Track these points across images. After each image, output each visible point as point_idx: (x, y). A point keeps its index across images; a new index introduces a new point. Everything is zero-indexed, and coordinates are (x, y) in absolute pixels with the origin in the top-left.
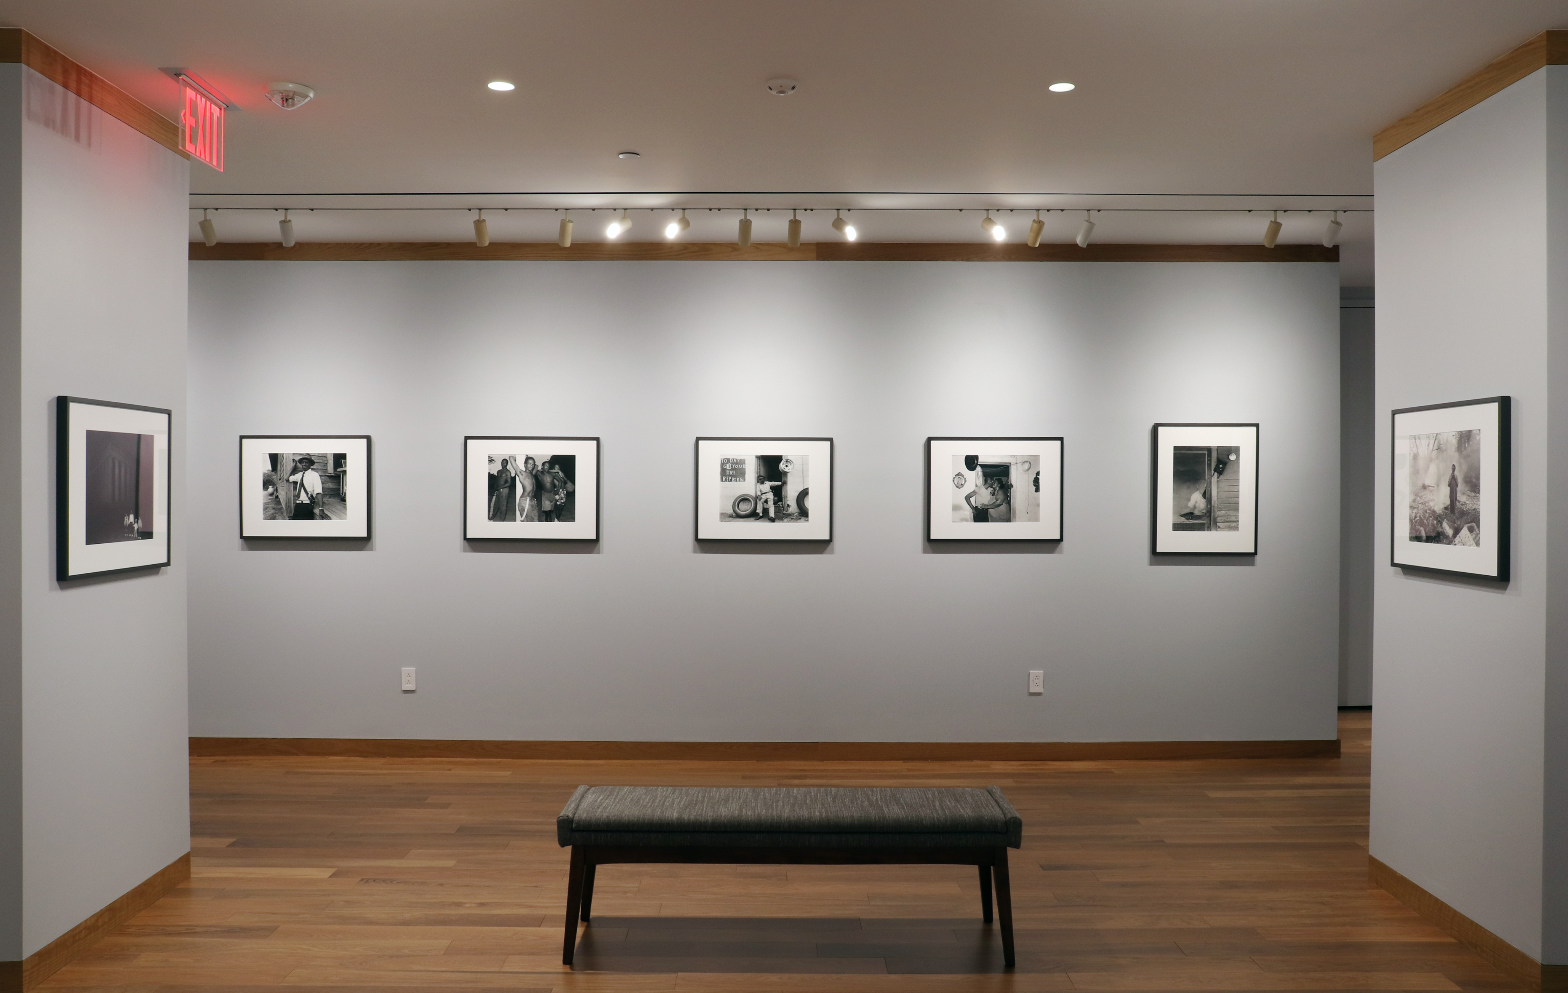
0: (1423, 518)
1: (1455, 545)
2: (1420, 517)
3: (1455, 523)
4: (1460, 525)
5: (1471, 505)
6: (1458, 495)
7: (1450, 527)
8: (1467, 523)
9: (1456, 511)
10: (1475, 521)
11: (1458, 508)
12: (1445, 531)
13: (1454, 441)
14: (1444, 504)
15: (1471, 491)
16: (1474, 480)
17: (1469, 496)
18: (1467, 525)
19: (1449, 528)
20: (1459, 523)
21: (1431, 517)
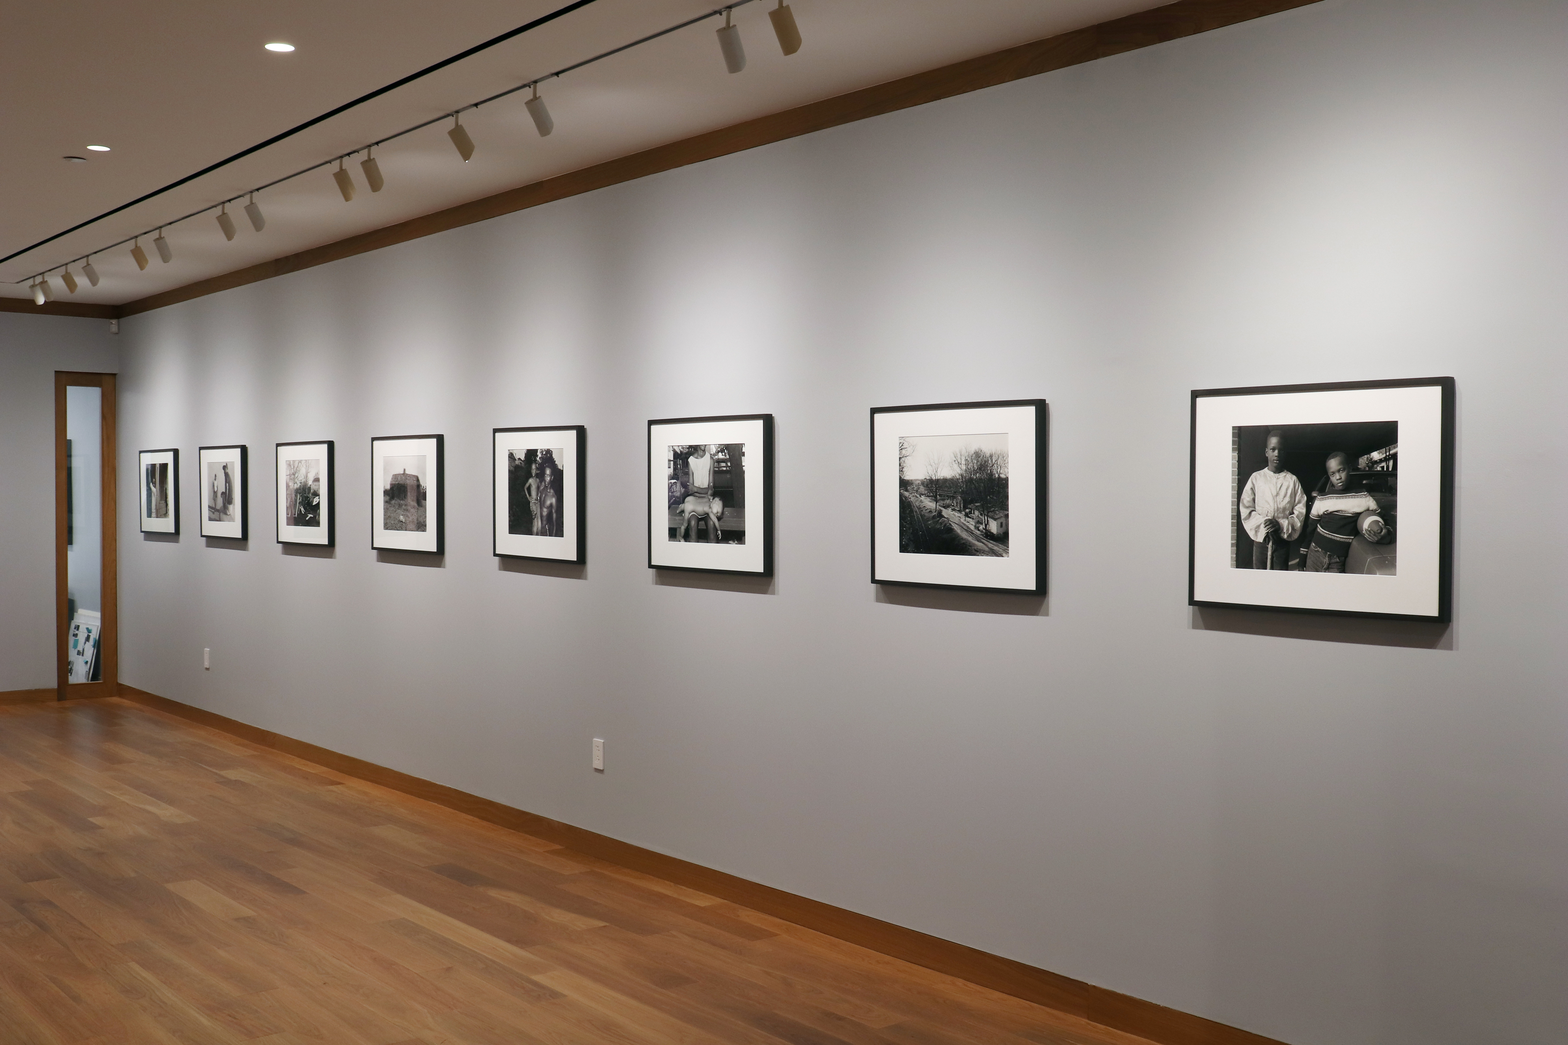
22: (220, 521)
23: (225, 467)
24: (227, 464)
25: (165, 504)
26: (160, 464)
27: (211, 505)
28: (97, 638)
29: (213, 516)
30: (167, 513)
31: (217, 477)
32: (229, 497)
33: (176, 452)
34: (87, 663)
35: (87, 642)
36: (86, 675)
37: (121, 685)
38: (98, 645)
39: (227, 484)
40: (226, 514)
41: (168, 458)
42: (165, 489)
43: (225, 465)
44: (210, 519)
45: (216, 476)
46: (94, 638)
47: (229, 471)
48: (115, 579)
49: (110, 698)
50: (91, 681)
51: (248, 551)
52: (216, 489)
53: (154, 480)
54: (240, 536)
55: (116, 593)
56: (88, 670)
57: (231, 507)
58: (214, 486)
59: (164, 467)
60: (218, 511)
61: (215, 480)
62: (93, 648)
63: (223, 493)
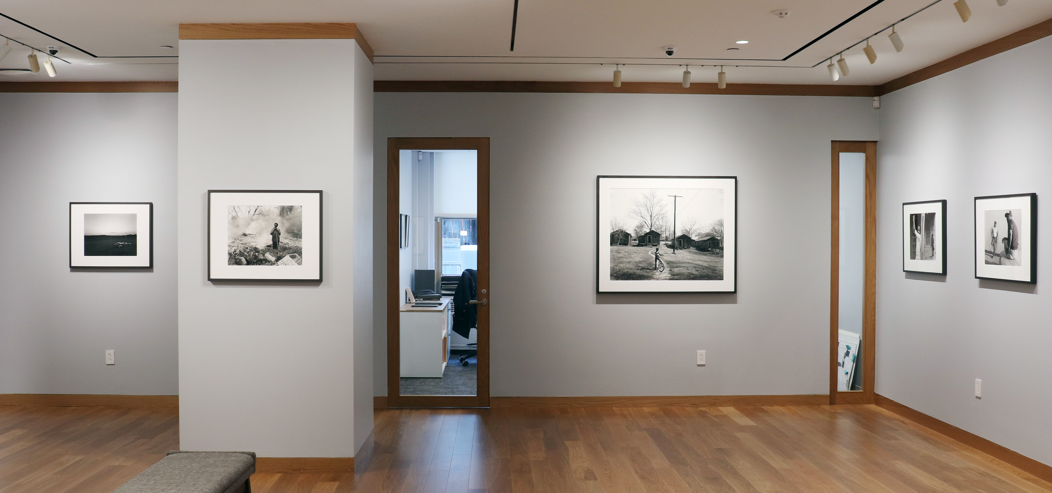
0: (243, 252)
1: (278, 265)
2: (240, 251)
3: (278, 254)
4: (282, 255)
5: (293, 244)
6: (280, 239)
7: (273, 256)
8: (289, 254)
9: (278, 248)
10: (297, 252)
11: (281, 246)
12: (267, 258)
13: (277, 211)
14: (267, 244)
15: (293, 237)
16: (296, 231)
17: (291, 240)
18: (289, 255)
19: (271, 256)
20: (281, 254)
21: (253, 251)
22: (1001, 265)
23: (1007, 215)
24: (1010, 211)
25: (931, 248)
26: (926, 214)
27: (988, 250)
28: (856, 355)
29: (990, 259)
30: (933, 256)
31: (997, 225)
32: (1012, 243)
33: (944, 203)
34: (847, 373)
35: (846, 356)
36: (847, 384)
37: (877, 395)
38: (857, 360)
39: (1011, 231)
40: (1009, 258)
41: (937, 209)
42: (931, 235)
43: (1009, 213)
44: (987, 262)
45: (995, 223)
46: (853, 354)
47: (1013, 218)
48: (874, 308)
49: (869, 405)
50: (851, 390)
51: (1037, 294)
52: (995, 235)
53: (919, 227)
54: (1028, 280)
55: (875, 320)
56: (849, 380)
57: (1015, 253)
58: (992, 232)
59: (930, 217)
60: (998, 255)
61: (995, 226)
62: (853, 362)
63: (1004, 239)
